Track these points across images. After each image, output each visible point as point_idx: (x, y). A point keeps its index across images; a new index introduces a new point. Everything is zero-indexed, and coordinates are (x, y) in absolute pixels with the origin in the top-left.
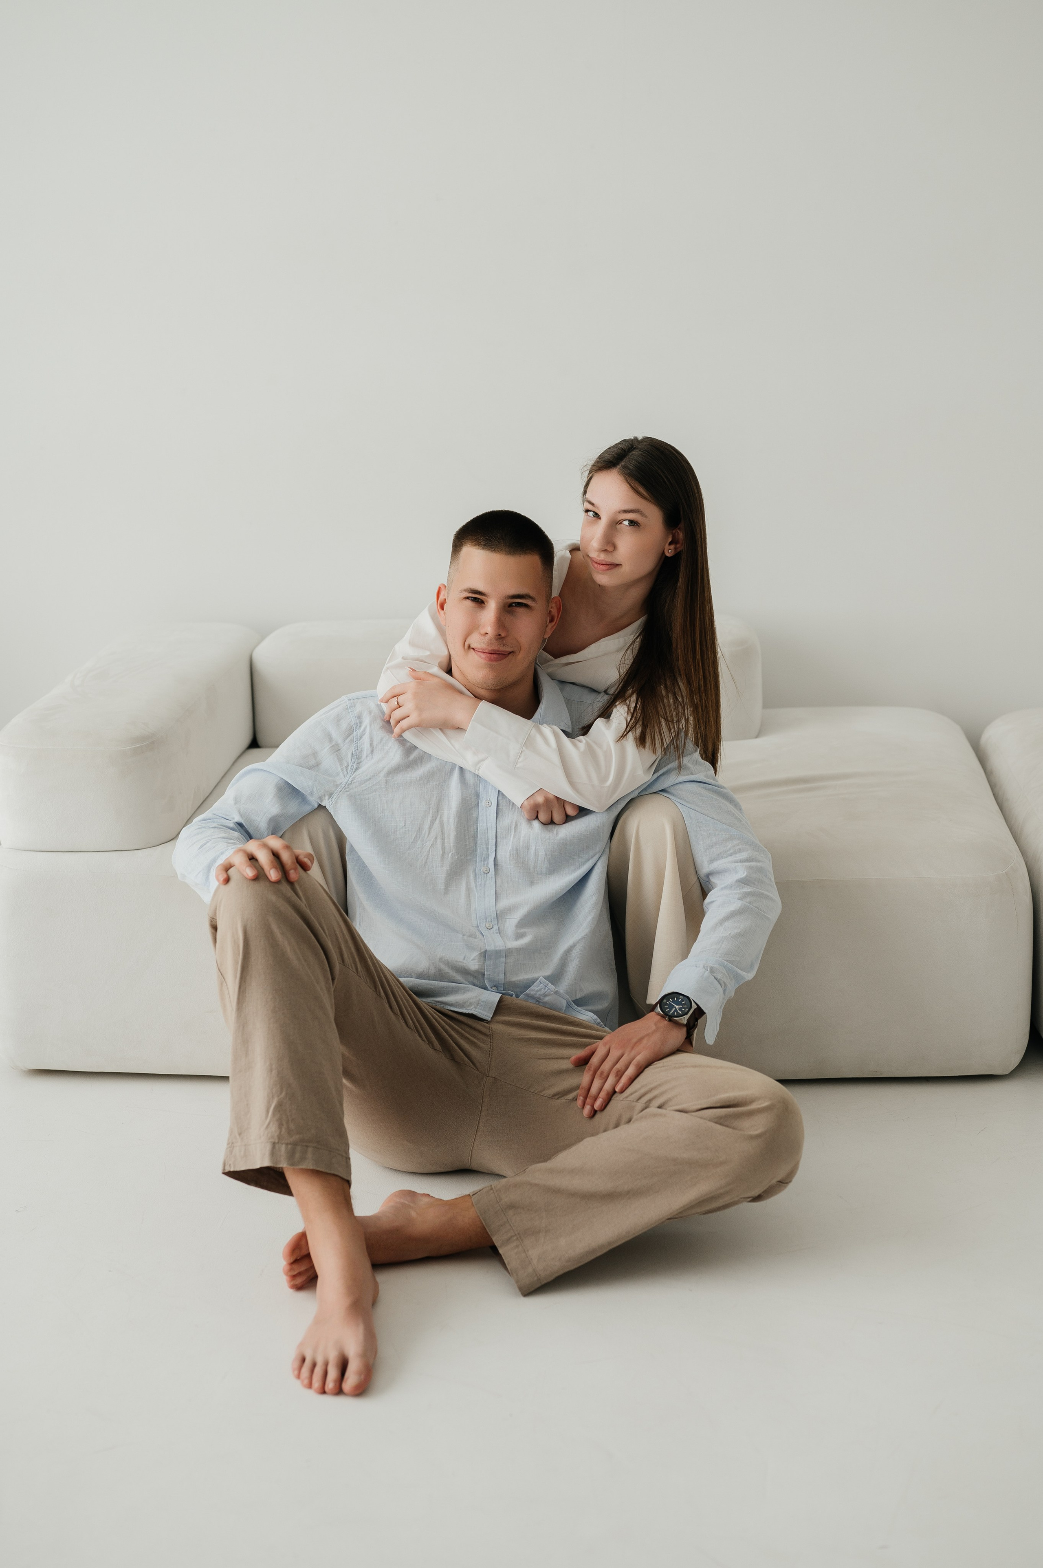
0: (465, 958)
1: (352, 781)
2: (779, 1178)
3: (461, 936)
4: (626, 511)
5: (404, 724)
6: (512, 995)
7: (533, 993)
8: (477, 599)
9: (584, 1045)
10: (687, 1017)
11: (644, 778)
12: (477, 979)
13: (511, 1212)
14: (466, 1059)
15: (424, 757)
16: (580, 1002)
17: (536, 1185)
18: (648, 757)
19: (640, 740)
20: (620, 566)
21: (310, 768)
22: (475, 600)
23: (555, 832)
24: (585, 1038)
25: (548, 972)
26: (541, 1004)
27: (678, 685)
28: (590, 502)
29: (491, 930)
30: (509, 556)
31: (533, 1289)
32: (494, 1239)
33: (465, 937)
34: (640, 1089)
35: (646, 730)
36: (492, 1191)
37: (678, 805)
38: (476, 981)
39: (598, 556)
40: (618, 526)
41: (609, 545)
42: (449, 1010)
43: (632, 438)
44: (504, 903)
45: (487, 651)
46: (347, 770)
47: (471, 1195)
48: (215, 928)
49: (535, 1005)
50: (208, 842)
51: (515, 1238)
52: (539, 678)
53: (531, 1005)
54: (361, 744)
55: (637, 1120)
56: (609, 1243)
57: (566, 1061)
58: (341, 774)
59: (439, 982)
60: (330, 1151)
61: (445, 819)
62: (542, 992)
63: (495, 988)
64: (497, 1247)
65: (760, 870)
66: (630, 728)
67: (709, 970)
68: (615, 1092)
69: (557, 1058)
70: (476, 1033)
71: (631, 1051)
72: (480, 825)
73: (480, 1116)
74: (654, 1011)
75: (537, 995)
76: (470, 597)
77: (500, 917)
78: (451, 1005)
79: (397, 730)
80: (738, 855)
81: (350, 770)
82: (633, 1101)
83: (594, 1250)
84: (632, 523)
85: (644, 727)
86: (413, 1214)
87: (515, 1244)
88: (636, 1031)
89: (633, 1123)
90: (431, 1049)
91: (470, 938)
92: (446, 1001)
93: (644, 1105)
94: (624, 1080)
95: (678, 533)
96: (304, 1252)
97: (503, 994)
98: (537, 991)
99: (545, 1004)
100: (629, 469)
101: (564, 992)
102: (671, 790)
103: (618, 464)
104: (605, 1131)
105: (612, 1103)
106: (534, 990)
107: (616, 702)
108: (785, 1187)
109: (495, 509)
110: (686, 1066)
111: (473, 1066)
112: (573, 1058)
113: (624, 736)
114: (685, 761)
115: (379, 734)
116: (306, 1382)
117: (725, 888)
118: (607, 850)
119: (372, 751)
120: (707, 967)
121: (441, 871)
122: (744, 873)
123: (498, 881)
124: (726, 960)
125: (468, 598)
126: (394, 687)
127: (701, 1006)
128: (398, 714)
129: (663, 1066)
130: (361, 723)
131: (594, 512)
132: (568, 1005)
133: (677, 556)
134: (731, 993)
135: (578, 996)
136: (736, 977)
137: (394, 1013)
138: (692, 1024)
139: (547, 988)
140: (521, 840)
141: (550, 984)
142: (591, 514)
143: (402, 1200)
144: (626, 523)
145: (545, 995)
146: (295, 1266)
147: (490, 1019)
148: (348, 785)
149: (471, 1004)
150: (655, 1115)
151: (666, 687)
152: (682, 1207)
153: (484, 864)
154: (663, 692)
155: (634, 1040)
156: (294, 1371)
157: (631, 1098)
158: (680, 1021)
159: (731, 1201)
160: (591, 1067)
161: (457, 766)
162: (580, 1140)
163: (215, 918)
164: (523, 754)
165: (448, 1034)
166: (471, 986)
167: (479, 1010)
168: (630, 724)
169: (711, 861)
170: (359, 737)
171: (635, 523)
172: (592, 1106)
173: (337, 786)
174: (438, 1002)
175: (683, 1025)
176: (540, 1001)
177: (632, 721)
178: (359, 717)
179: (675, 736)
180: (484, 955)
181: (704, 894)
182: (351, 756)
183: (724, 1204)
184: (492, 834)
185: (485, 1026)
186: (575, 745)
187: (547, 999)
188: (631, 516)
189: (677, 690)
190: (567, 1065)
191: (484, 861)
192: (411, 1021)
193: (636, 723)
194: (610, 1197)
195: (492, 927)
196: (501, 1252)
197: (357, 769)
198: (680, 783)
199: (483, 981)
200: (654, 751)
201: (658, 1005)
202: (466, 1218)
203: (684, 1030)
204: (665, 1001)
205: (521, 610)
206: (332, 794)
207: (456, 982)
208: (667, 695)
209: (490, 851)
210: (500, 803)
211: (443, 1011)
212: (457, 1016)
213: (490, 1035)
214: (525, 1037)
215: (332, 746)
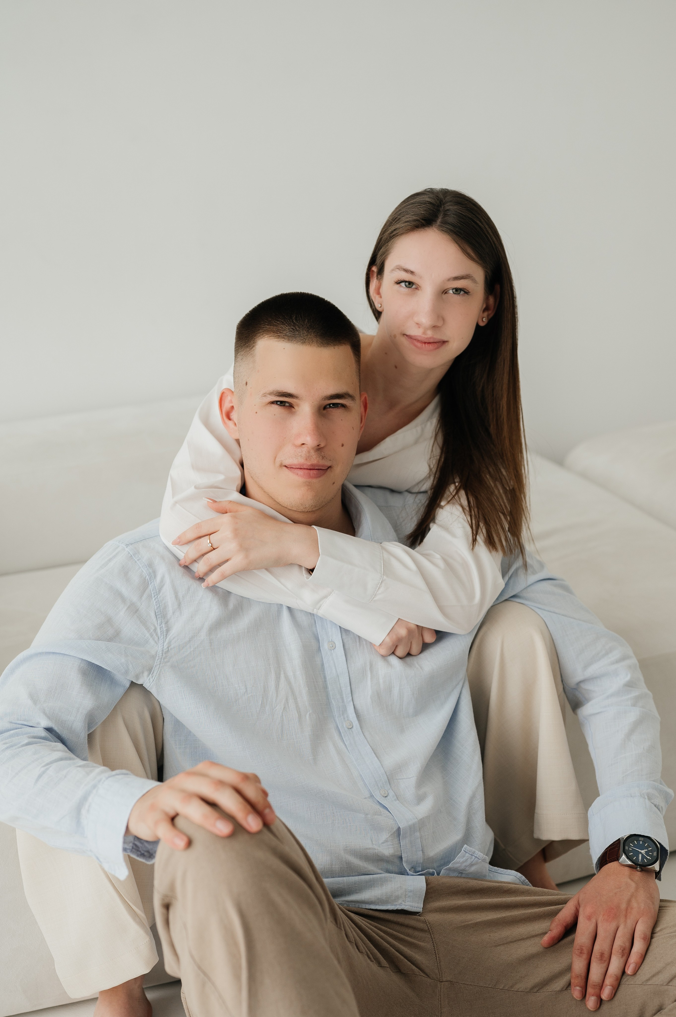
0: (374, 842)
1: (168, 648)
3: (362, 816)
4: (453, 278)
6: (436, 875)
7: (458, 865)
8: (285, 402)
12: (395, 864)
15: (244, 604)
20: (447, 343)
21: (110, 640)
22: (283, 404)
26: (465, 876)
28: (405, 270)
29: (388, 797)
30: (321, 349)
34: (665, 968)
37: (536, 610)
38: (390, 867)
40: (445, 297)
41: (438, 321)
42: (368, 909)
44: (388, 759)
45: (305, 467)
46: (157, 635)
49: (460, 879)
54: (162, 598)
58: (151, 642)
59: (347, 878)
61: (290, 674)
62: (469, 862)
63: (413, 870)
67: (646, 797)
68: (627, 974)
69: (516, 941)
70: (410, 931)
72: (330, 671)
75: (461, 867)
76: (277, 401)
77: (391, 778)
78: (372, 903)
81: (161, 634)
84: (458, 291)
91: (376, 816)
92: (363, 899)
94: (633, 958)
97: (426, 875)
98: (463, 862)
99: (471, 874)
103: (435, 221)
105: (622, 988)
106: (460, 860)
112: (545, 938)
115: (184, 583)
117: (608, 696)
119: (179, 605)
120: (643, 794)
123: (368, 734)
124: (653, 781)
125: (272, 403)
128: (211, 558)
130: (154, 572)
131: (408, 282)
132: (490, 869)
139: (473, 857)
140: (381, 681)
141: (473, 850)
142: (404, 284)
144: (452, 292)
145: (471, 865)
147: (420, 910)
148: (165, 653)
149: (398, 898)
153: (345, 718)
155: (623, 906)
157: (656, 980)
158: (653, 869)
161: (284, 606)
163: (170, 894)
164: (383, 582)
166: (389, 875)
167: (408, 903)
170: (157, 591)
171: (461, 291)
172: (599, 996)
173: (153, 657)
174: (352, 901)
175: (655, 872)
176: (464, 872)
178: (150, 565)
182: (155, 616)
184: (344, 680)
185: (418, 921)
187: (473, 869)
188: (459, 283)
191: (344, 714)
195: (388, 794)
197: (168, 631)
198: (531, 584)
199: (400, 866)
204: (627, 848)
205: (337, 412)
206: (152, 668)
207: (368, 873)
208: (495, 485)
209: (345, 700)
210: (345, 641)
211: (362, 911)
212: (382, 915)
213: (428, 930)
214: (470, 923)
215: (129, 607)
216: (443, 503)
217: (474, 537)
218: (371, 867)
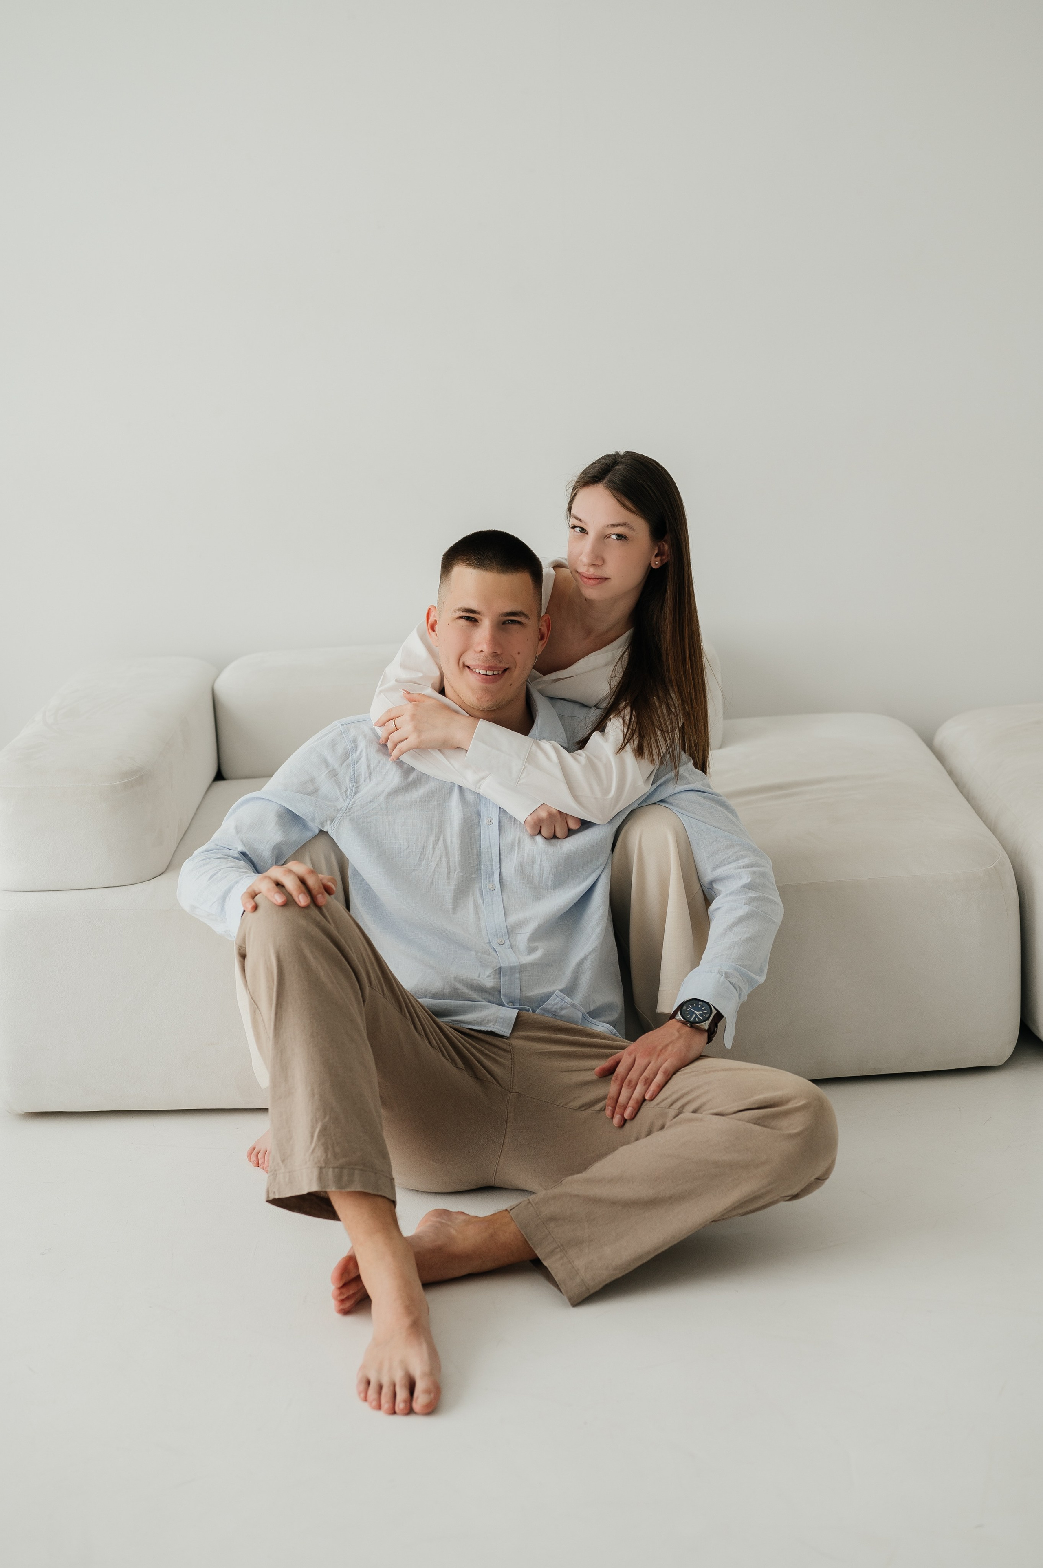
0: (479, 975)
1: (352, 805)
2: (816, 1176)
3: (474, 953)
4: (613, 526)
5: (403, 746)
6: (528, 1011)
7: (549, 1007)
8: (471, 617)
9: (607, 1056)
10: (708, 1022)
11: (644, 788)
12: (494, 996)
13: (552, 1225)
14: (489, 1076)
15: (422, 778)
16: (594, 1014)
17: (576, 1196)
18: (647, 767)
19: (638, 751)
20: (609, 580)
21: (309, 794)
22: (469, 619)
23: (559, 846)
24: (605, 1049)
25: (562, 985)
26: (557, 1017)
27: (670, 695)
28: (576, 518)
29: (504, 945)
30: (501, 575)
31: (580, 1300)
32: (537, 1252)
33: (479, 954)
34: (671, 1095)
35: (643, 741)
36: (530, 1205)
37: (678, 814)
38: (492, 998)
39: (588, 571)
40: (606, 540)
41: (598, 561)
42: (467, 1027)
43: (614, 453)
44: (513, 918)
46: (346, 794)
47: (509, 1209)
48: (243, 956)
49: (552, 1019)
50: (218, 872)
51: (559, 1250)
52: (531, 695)
53: (548, 1019)
54: (358, 768)
55: (671, 1126)
56: (656, 1249)
57: (589, 1073)
58: (341, 799)
59: (454, 1001)
60: (376, 1173)
61: (448, 839)
62: (559, 1005)
63: (511, 1004)
64: (541, 1260)
65: (763, 875)
66: (627, 740)
67: (724, 975)
68: (644, 1100)
69: (579, 1070)
70: (496, 1050)
71: (657, 1059)
72: (483, 842)
73: (506, 1132)
74: (674, 1018)
75: (554, 1009)
76: (463, 616)
77: (510, 932)
78: (469, 1023)
79: (395, 753)
80: (740, 861)
81: (350, 794)
82: (665, 1108)
83: (640, 1257)
84: (620, 536)
85: (641, 737)
86: (453, 1232)
87: (559, 1256)
88: (659, 1039)
89: (667, 1129)
90: (455, 1068)
91: (484, 955)
92: (464, 1019)
93: (677, 1111)
94: (653, 1087)
95: (663, 545)
96: (353, 1275)
97: (520, 1009)
98: (554, 1005)
99: (561, 1018)
100: (615, 483)
101: (581, 1005)
102: (671, 800)
103: (603, 479)
104: (637, 1139)
105: (642, 1110)
106: (551, 1003)
107: (610, 715)
108: (823, 1183)
109: (483, 529)
110: (716, 1070)
111: (496, 1083)
112: (598, 1069)
113: (622, 748)
114: (681, 770)
115: (376, 757)
116: (374, 1403)
117: (730, 894)
118: (610, 862)
119: (370, 774)
120: (722, 972)
121: (447, 890)
122: (748, 878)
123: (505, 897)
124: (739, 965)
125: (461, 617)
126: (390, 711)
127: (720, 1011)
128: (396, 736)
129: (693, 1072)
130: (356, 747)
131: (580, 527)
132: (584, 1017)
133: (664, 568)
134: (745, 998)
135: (592, 1008)
136: (750, 981)
137: (419, 1033)
138: (712, 1029)
139: (564, 1002)
140: (526, 855)
141: (566, 997)
142: (577, 529)
143: (439, 1220)
144: (614, 537)
145: (562, 1009)
146: (344, 1290)
147: (509, 1035)
148: (349, 809)
149: (489, 1021)
150: (690, 1120)
151: (658, 698)
152: (725, 1210)
153: (489, 881)
154: (657, 703)
155: (660, 1048)
156: (359, 1393)
157: (663, 1104)
158: (701, 1026)
159: (772, 1200)
160: (617, 1077)
161: (456, 786)
162: (612, 1150)
163: (243, 946)
164: (525, 770)
165: (469, 1052)
166: (487, 1003)
167: (498, 1027)
168: (627, 736)
169: (715, 868)
170: (355, 762)
171: (622, 537)
172: (622, 1115)
173: (338, 811)
174: (456, 1020)
175: (705, 1030)
176: (557, 1014)
177: (629, 733)
178: (354, 741)
179: (671, 745)
180: (499, 971)
181: (708, 902)
182: (349, 781)
183: (764, 1204)
184: (496, 851)
185: (504, 1043)
186: (575, 759)
187: (563, 1012)
188: (619, 530)
189: (669, 701)
190: (592, 1076)
191: (489, 878)
192: (434, 1041)
193: (633, 734)
194: (652, 1203)
195: (504, 943)
196: (545, 1264)
197: (356, 793)
198: (678, 793)
199: (499, 997)
200: (653, 762)
201: (679, 1012)
202: (507, 1234)
203: (706, 1035)
204: (684, 1008)
205: (515, 627)
206: (334, 819)
207: (472, 1000)
208: (660, 705)
209: (494, 867)
210: (502, 819)
211: (461, 1029)
212: (476, 1034)
213: (510, 1051)
214: (546, 1051)
215: (330, 771)
216: (611, 716)
217: (623, 745)
218: (474, 995)
